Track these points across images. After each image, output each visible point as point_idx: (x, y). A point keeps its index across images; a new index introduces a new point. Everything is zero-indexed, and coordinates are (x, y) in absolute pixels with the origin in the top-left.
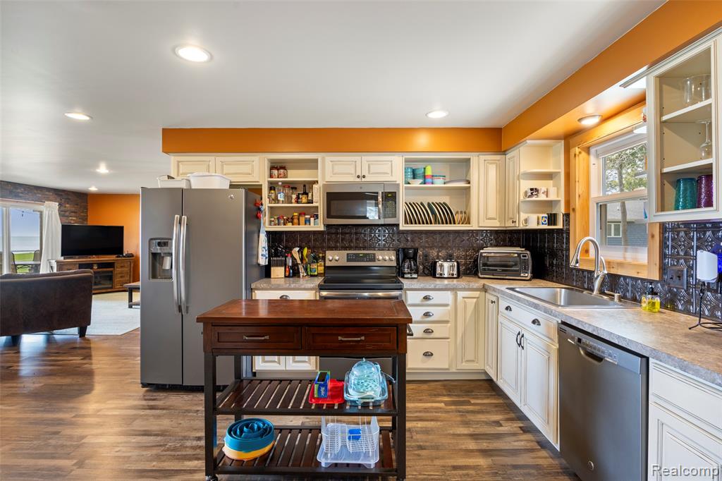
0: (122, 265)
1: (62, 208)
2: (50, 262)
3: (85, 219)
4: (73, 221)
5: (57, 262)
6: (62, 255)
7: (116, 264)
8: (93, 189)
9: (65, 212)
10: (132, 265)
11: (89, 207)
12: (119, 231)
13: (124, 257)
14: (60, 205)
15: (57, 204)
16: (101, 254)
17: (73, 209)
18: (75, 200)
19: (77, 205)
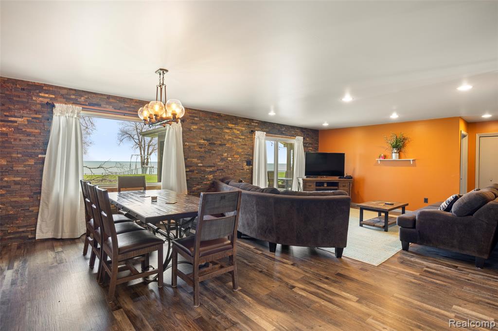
0: (344, 185)
1: (305, 141)
2: (298, 180)
3: (317, 149)
4: (311, 150)
5: (303, 180)
6: (305, 175)
7: (339, 184)
8: (326, 125)
9: (306, 144)
10: (351, 185)
11: (319, 140)
12: (341, 157)
13: (345, 178)
14: (304, 139)
15: (302, 138)
16: (329, 175)
17: (310, 142)
18: (312, 134)
19: (313, 138)
